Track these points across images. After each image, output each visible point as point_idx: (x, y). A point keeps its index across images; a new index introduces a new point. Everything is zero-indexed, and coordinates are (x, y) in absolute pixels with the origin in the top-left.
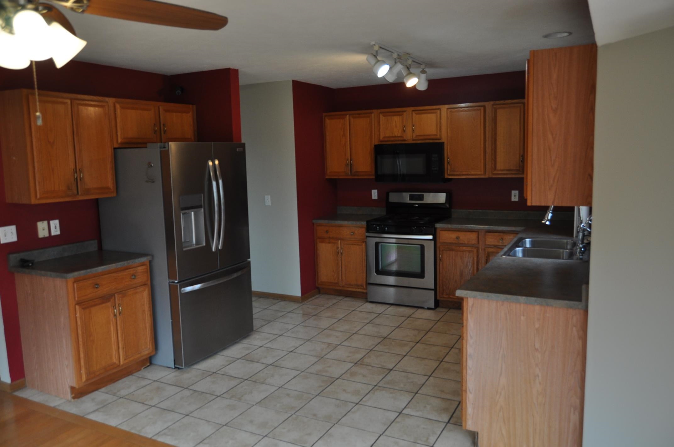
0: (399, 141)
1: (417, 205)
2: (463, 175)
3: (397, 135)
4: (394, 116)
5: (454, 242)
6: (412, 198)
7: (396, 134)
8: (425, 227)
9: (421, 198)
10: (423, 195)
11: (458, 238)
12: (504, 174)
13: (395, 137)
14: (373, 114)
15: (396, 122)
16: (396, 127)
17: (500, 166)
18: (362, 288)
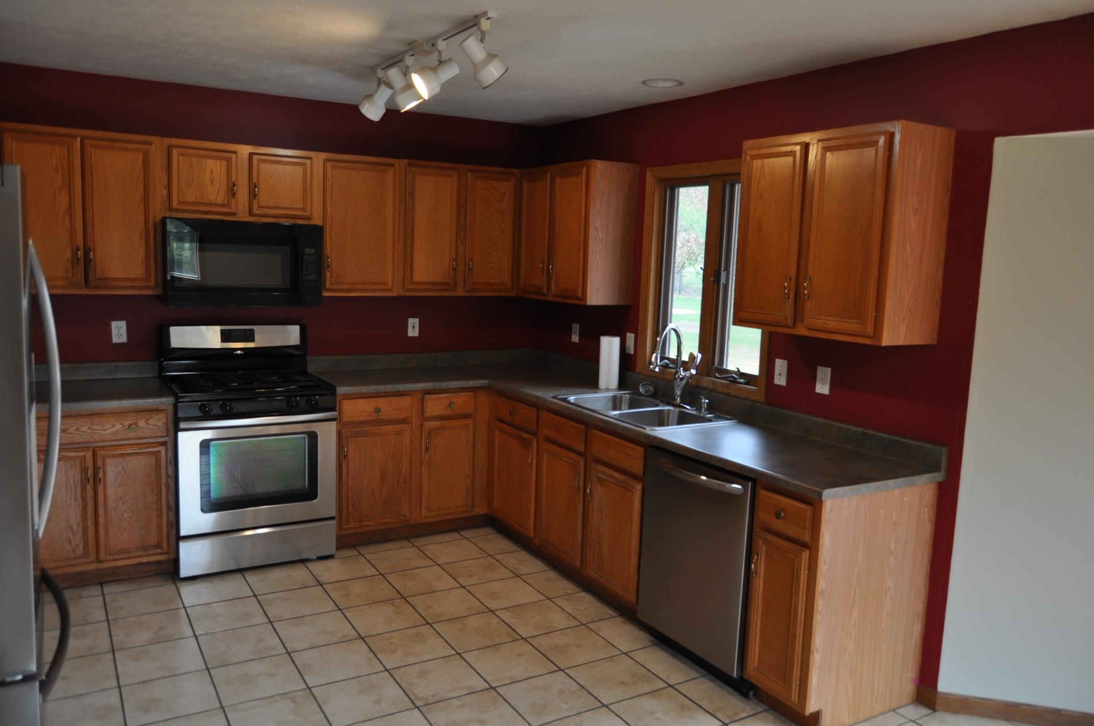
0: (218, 213)
1: (239, 352)
2: (356, 290)
3: (214, 202)
4: (207, 157)
5: (369, 418)
6: (225, 337)
7: (212, 198)
8: (300, 396)
9: (249, 336)
10: (253, 330)
11: (378, 410)
12: (425, 290)
13: (210, 204)
14: (153, 146)
15: (212, 172)
16: (212, 182)
17: (419, 275)
18: (159, 551)
